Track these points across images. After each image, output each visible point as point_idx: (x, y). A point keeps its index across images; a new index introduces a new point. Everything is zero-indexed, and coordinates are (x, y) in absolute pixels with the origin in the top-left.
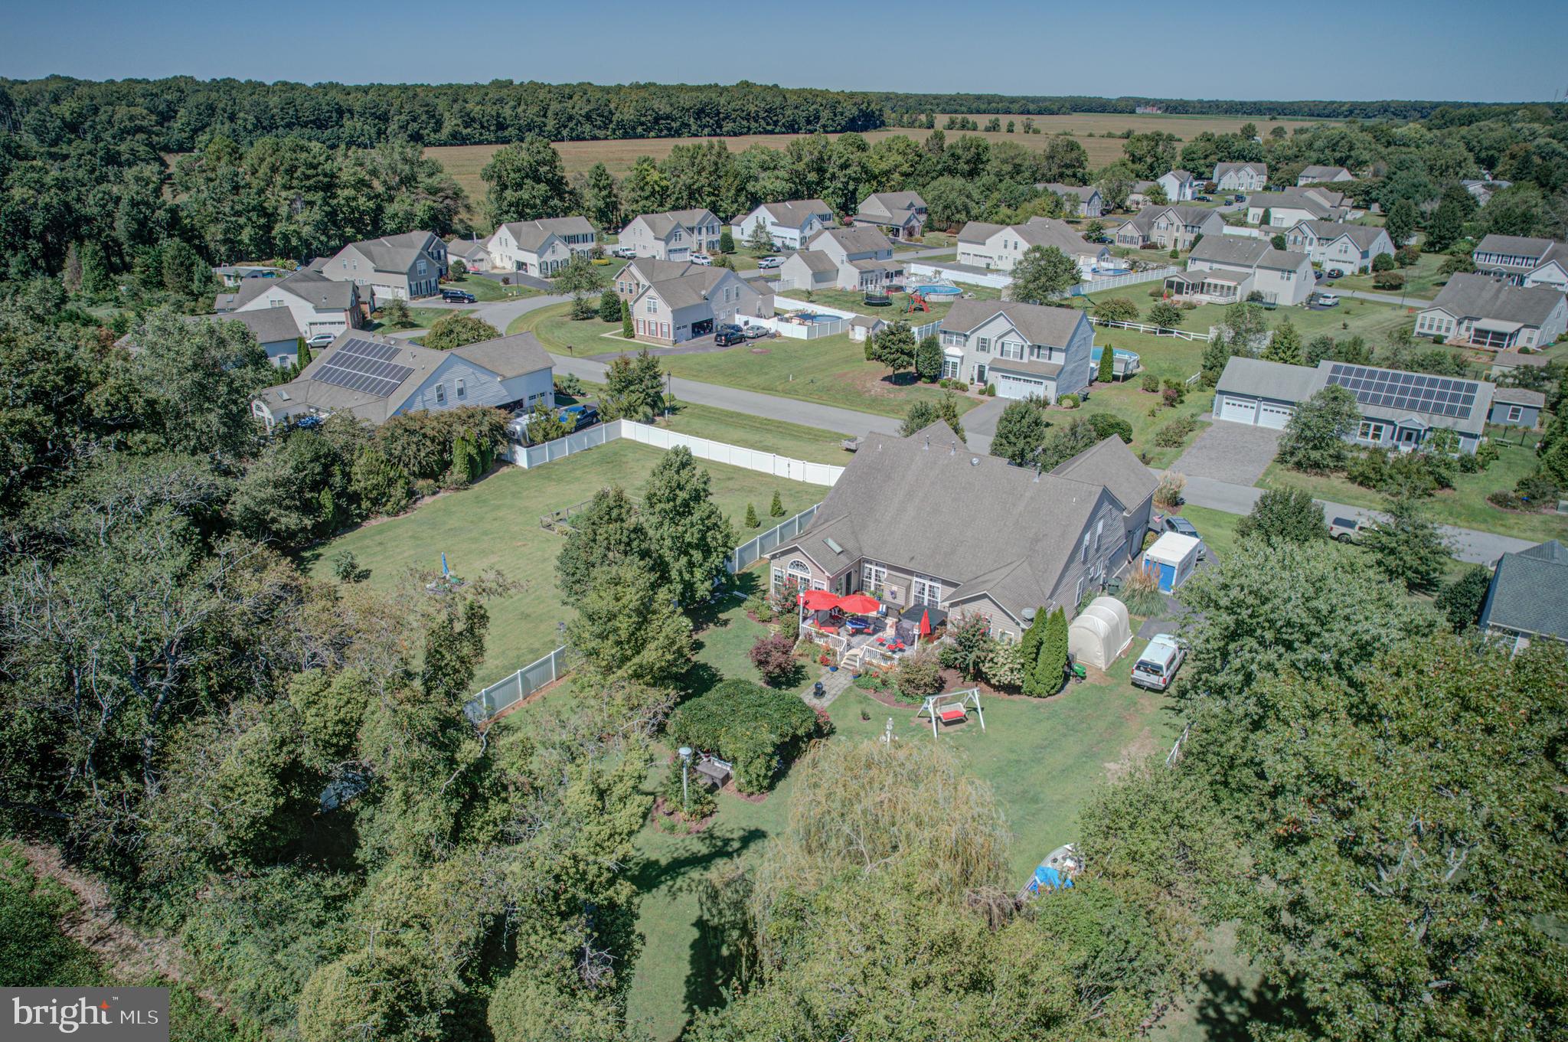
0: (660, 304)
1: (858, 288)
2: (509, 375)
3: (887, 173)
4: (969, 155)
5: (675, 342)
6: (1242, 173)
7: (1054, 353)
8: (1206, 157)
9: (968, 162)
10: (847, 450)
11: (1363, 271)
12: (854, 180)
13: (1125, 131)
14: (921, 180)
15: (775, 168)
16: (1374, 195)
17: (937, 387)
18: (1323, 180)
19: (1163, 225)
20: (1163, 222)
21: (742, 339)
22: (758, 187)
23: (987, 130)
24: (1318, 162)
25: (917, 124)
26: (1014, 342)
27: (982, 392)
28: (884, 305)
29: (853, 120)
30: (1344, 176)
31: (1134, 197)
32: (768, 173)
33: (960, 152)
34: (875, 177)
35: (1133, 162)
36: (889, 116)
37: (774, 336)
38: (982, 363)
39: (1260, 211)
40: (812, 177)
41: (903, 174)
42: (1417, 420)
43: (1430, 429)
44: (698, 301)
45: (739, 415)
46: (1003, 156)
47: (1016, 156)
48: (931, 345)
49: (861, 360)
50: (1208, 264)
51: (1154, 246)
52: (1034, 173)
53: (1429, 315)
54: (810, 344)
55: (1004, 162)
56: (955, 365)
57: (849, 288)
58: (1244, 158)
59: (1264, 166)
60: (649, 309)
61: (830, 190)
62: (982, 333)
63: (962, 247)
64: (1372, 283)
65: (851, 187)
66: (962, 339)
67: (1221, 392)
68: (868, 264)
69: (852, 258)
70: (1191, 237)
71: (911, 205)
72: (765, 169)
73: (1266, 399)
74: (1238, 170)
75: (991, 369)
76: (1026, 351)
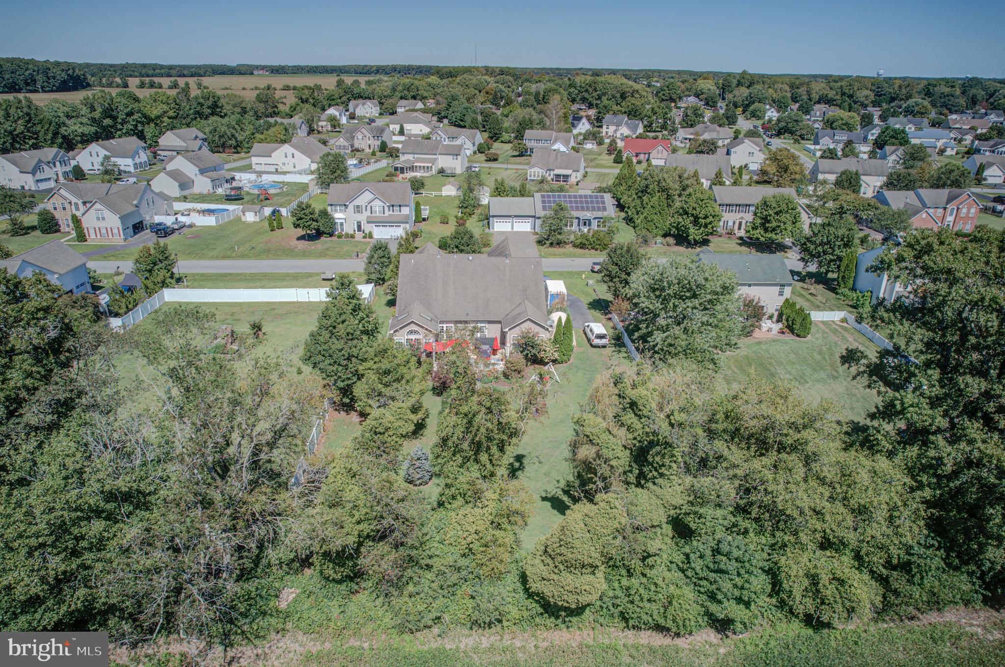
0: (107, 213)
1: (211, 191)
2: (62, 272)
3: (158, 117)
4: (210, 103)
5: (125, 240)
6: (366, 106)
7: (402, 208)
8: (340, 98)
9: (209, 107)
10: (324, 280)
11: (475, 153)
12: (140, 122)
13: (266, 85)
14: (184, 122)
15: (77, 117)
16: (443, 114)
17: (334, 239)
18: (411, 108)
19: (360, 137)
20: (360, 136)
21: (173, 231)
22: (69, 131)
23: (170, 88)
24: (402, 98)
25: (114, 85)
26: (377, 205)
27: (364, 237)
28: (239, 199)
29: (64, 82)
30: (420, 105)
31: (320, 123)
32: (73, 120)
33: (202, 101)
34: (153, 120)
35: (302, 102)
36: (91, 79)
37: (191, 226)
38: (359, 220)
39: (398, 127)
40: (107, 122)
41: (169, 118)
42: (588, 215)
43: (595, 218)
44: (133, 209)
45: (230, 274)
46: (232, 102)
47: (242, 102)
48: (324, 213)
49: (266, 232)
50: (412, 156)
51: (358, 150)
52: (256, 113)
53: (533, 170)
54: (221, 228)
55: (235, 106)
56: (342, 224)
57: (205, 192)
58: (362, 97)
59: (376, 101)
60: (98, 219)
61: (124, 131)
62: (357, 202)
63: (254, 160)
64: (484, 158)
65: (140, 128)
66: (343, 208)
67: (493, 216)
68: (214, 174)
69: (202, 172)
70: (378, 143)
71: (196, 137)
72: (69, 117)
73: (516, 216)
74: (363, 105)
75: (368, 222)
76: (386, 209)
